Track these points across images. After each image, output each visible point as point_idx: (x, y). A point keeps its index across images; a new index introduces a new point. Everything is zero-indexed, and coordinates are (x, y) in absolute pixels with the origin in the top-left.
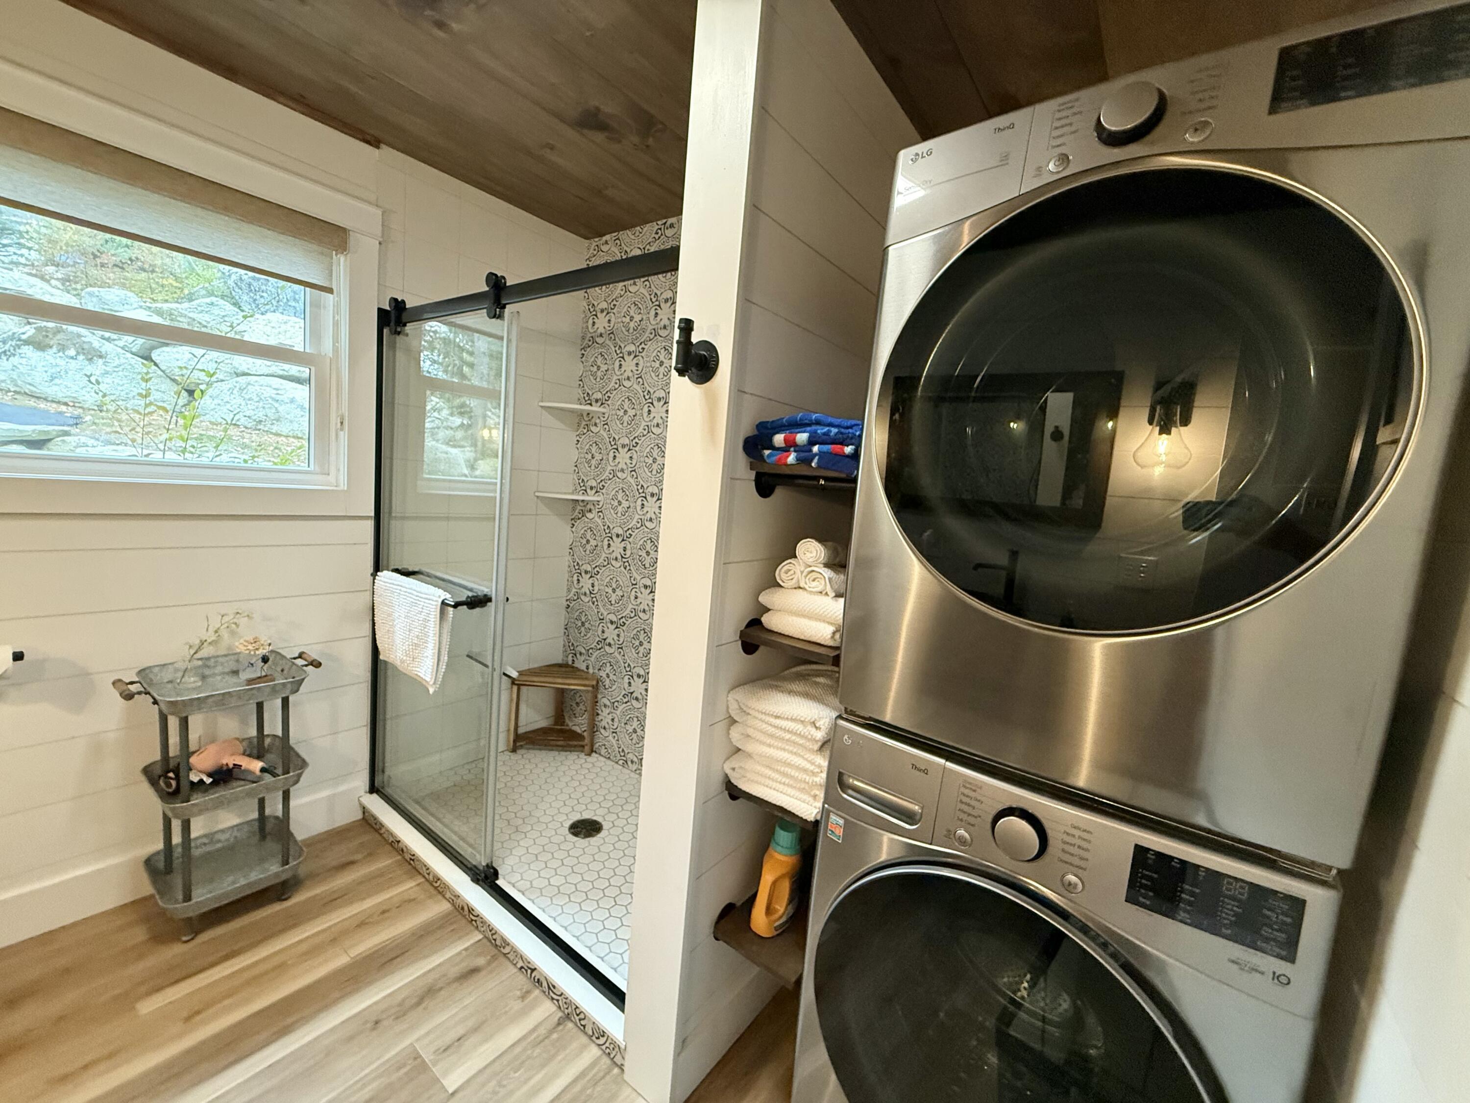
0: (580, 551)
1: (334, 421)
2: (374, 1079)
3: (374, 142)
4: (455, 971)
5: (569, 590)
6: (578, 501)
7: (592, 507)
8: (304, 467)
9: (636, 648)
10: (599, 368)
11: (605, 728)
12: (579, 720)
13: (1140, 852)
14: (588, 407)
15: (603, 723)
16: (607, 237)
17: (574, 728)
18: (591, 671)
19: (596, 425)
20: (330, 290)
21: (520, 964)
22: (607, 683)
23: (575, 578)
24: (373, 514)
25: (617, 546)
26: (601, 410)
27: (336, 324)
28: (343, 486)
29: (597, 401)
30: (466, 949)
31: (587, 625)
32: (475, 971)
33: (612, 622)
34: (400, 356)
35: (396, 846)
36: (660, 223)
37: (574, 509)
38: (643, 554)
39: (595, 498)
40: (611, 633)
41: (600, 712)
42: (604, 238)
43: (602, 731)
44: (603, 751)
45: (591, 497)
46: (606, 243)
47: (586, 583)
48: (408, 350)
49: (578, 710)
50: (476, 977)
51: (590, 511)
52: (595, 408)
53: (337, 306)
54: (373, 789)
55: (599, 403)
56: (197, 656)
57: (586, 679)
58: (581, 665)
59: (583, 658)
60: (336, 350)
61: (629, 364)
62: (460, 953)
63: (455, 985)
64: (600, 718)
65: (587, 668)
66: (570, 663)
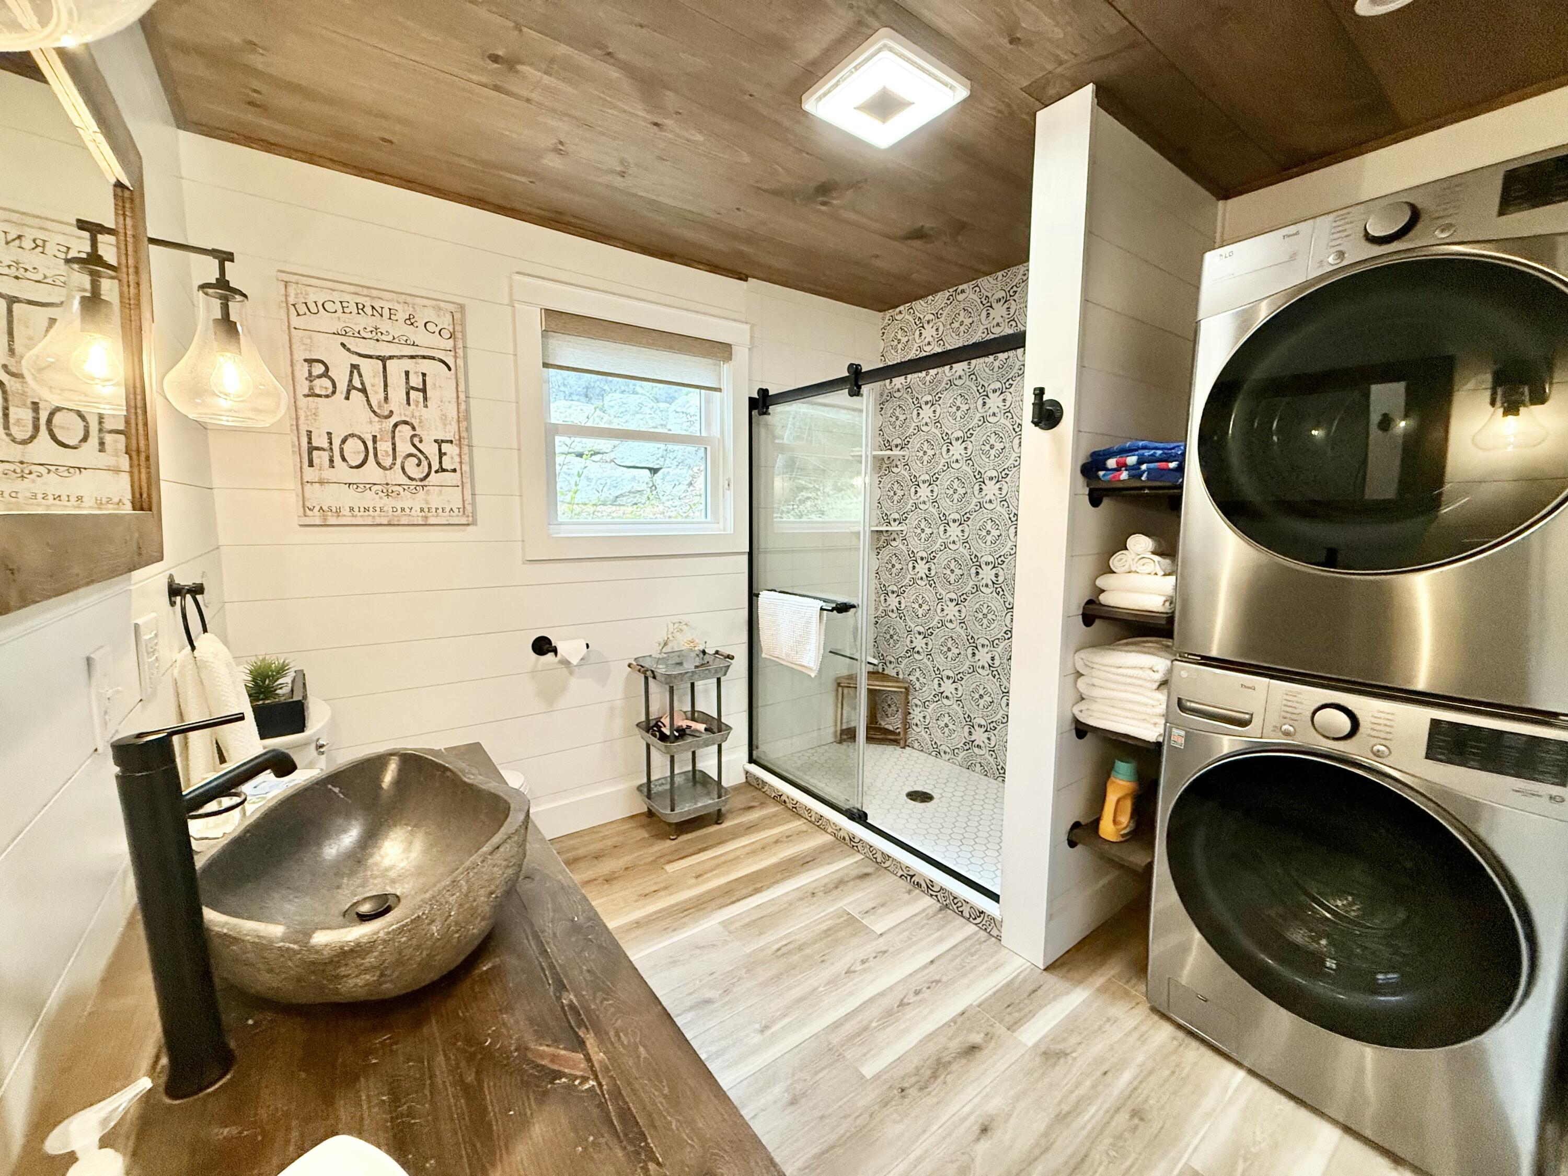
0: (885, 576)
1: (722, 483)
2: (827, 920)
3: (743, 277)
4: (854, 873)
5: (876, 609)
6: (882, 531)
7: (896, 536)
8: (703, 519)
9: (945, 654)
10: (897, 418)
11: (917, 725)
12: (891, 719)
13: (1435, 723)
14: (889, 452)
15: (915, 721)
16: (901, 308)
17: (887, 727)
18: (901, 676)
19: (897, 466)
20: (719, 390)
21: (900, 873)
22: (918, 686)
23: (882, 598)
24: (748, 550)
25: (922, 568)
26: (902, 453)
27: (722, 413)
28: (730, 530)
29: (897, 446)
30: (856, 862)
31: (895, 637)
32: (867, 875)
33: (920, 633)
34: (763, 431)
35: (778, 799)
36: (951, 290)
37: (878, 540)
38: (948, 572)
39: (899, 528)
40: (919, 643)
41: (911, 711)
42: (898, 310)
43: (914, 727)
44: (916, 745)
45: (895, 527)
46: (900, 312)
47: (893, 601)
48: (767, 425)
49: (890, 711)
50: (868, 879)
51: (894, 540)
52: (896, 452)
53: (722, 400)
54: (751, 760)
55: (899, 448)
56: (664, 650)
57: (897, 682)
58: (891, 671)
59: (892, 666)
60: (722, 433)
61: (927, 412)
62: (852, 864)
63: (858, 881)
64: (912, 716)
65: (898, 674)
66: (880, 671)
